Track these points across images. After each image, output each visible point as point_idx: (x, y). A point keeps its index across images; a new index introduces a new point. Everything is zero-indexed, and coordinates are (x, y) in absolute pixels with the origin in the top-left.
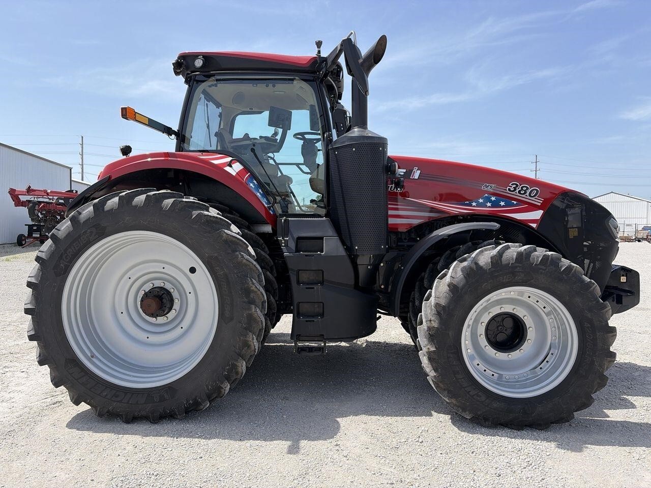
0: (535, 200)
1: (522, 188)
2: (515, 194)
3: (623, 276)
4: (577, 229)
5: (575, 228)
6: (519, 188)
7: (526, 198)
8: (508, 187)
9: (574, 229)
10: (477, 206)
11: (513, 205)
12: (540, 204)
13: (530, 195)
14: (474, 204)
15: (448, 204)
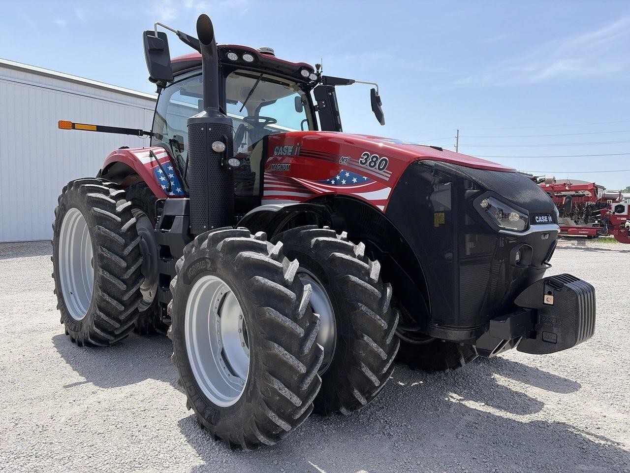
0: (384, 174)
1: (372, 159)
2: (366, 167)
3: (550, 293)
4: (443, 214)
5: (442, 212)
6: (369, 160)
7: (375, 172)
8: (360, 159)
9: (440, 214)
10: (336, 184)
11: (363, 182)
12: (387, 179)
13: (379, 169)
14: (333, 182)
15: (315, 182)
